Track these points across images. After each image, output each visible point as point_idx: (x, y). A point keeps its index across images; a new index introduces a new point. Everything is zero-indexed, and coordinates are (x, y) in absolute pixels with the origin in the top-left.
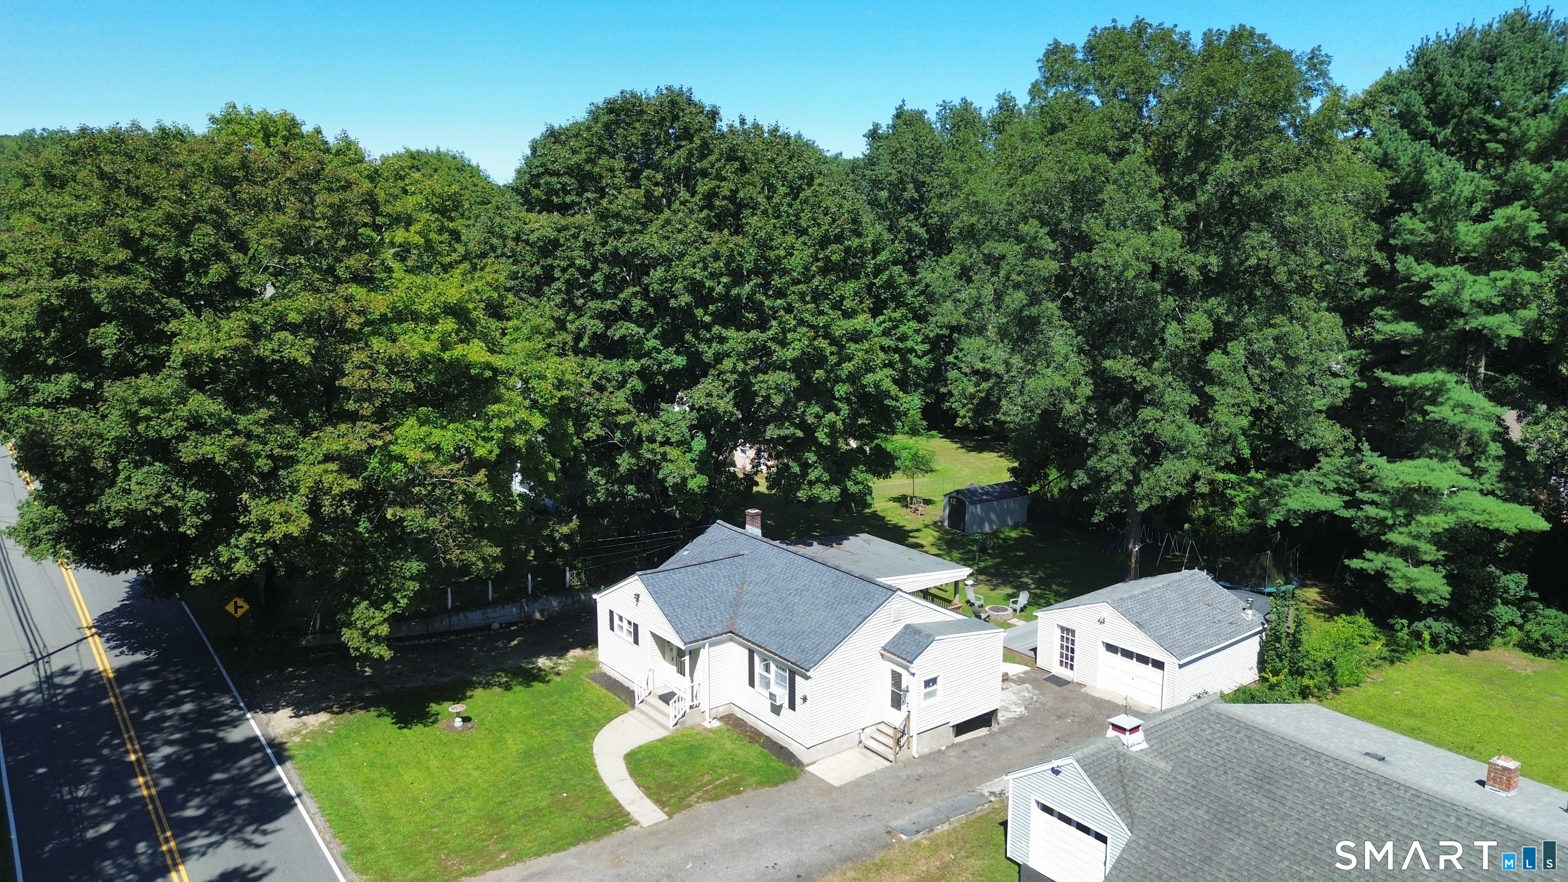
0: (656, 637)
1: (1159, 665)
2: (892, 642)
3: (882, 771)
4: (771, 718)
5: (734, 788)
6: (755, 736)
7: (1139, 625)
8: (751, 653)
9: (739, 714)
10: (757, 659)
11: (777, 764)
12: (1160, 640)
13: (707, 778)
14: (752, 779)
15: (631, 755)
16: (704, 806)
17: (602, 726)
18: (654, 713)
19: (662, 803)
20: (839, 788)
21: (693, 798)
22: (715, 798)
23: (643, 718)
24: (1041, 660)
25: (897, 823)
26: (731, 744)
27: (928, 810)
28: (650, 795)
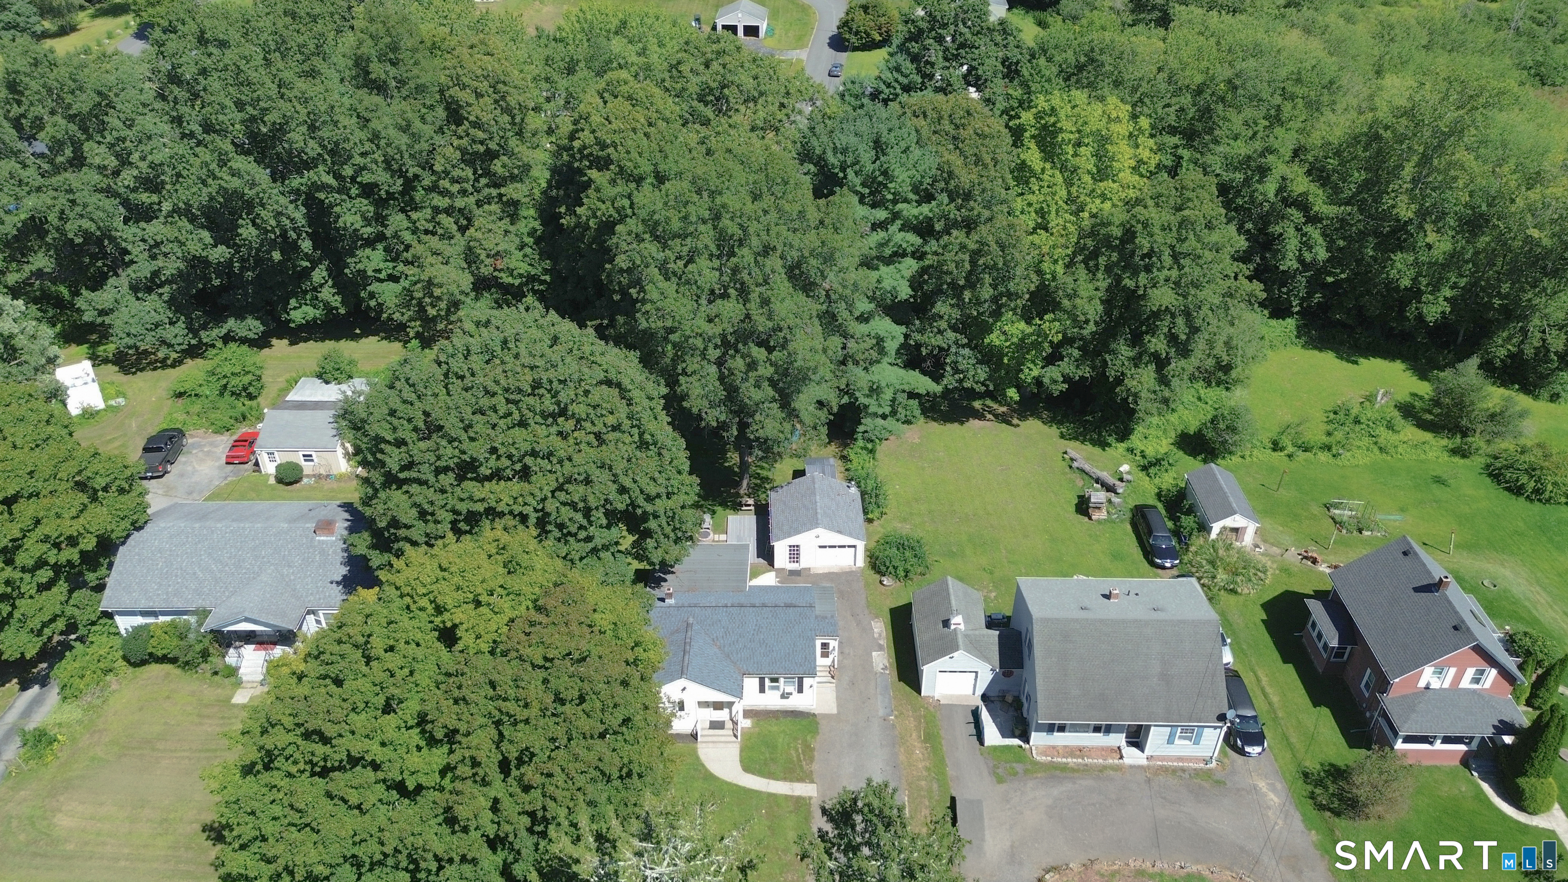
0: (700, 703)
1: (854, 546)
3: (838, 691)
4: (784, 702)
5: (808, 749)
6: (774, 715)
7: (840, 532)
8: (760, 680)
9: (755, 709)
10: (765, 680)
11: (805, 722)
12: (850, 535)
13: (794, 753)
14: (808, 738)
15: (747, 769)
16: (815, 767)
17: (703, 765)
18: (715, 739)
19: (800, 780)
20: (839, 713)
21: (806, 767)
22: (812, 759)
23: (711, 745)
24: (777, 564)
25: (881, 712)
26: (774, 727)
27: (880, 697)
28: (791, 781)
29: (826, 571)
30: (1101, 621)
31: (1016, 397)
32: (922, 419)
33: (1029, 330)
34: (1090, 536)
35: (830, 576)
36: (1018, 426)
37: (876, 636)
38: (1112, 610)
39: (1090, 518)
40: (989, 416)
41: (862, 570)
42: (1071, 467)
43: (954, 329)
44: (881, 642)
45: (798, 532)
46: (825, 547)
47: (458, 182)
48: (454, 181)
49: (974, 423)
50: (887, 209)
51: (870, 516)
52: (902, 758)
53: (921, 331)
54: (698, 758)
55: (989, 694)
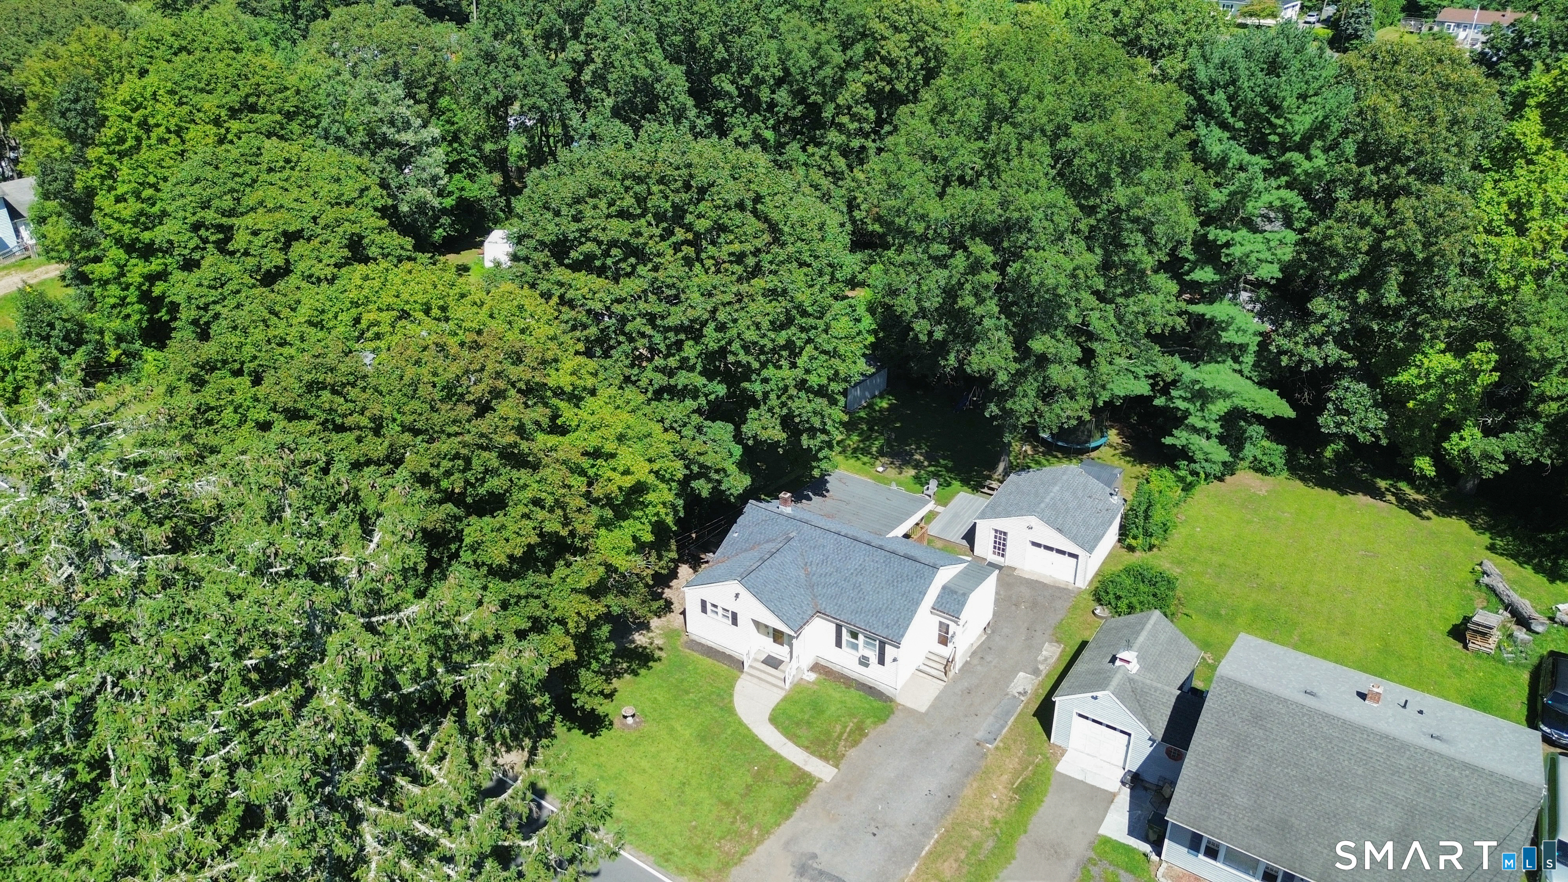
0: (757, 624)
1: (1075, 556)
2: (937, 602)
3: (943, 692)
4: (862, 669)
5: (860, 732)
6: (847, 682)
7: (1060, 530)
8: (839, 628)
9: (823, 663)
10: (844, 631)
11: (877, 704)
12: (1074, 539)
13: (838, 728)
14: (868, 721)
15: (774, 720)
16: (852, 753)
17: (731, 695)
18: (763, 676)
19: (825, 758)
20: (927, 713)
21: (841, 748)
22: (855, 743)
23: (755, 680)
24: (978, 550)
25: (979, 735)
26: (836, 693)
27: (991, 719)
28: (812, 753)
29: (1034, 578)
30: (1326, 716)
31: (1430, 471)
32: (1285, 474)
33: (1456, 365)
34: (1451, 666)
35: (1035, 585)
36: (1428, 518)
37: (1040, 658)
38: (1359, 712)
39: (1466, 647)
40: (1390, 497)
41: (1080, 592)
42: (1477, 582)
43: (1340, 341)
44: (1041, 667)
45: (1008, 515)
46: (1039, 545)
47: (859, 121)
48: (854, 117)
49: (1362, 499)
50: (1270, 157)
51: (1130, 541)
52: (968, 792)
53: (1288, 335)
54: (732, 687)
55: (1146, 777)
